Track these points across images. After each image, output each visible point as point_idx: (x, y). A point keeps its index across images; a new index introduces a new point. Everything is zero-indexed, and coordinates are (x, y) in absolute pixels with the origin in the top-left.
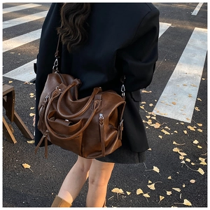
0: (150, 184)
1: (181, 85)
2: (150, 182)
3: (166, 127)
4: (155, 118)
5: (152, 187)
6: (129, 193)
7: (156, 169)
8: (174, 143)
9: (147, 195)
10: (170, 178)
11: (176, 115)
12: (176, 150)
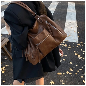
0: (71, 69)
1: (70, 28)
2: (70, 68)
3: (70, 46)
4: (64, 43)
5: (72, 70)
6: (64, 74)
7: (71, 63)
8: (74, 51)
9: (70, 74)
10: (77, 65)
11: (72, 40)
12: (76, 54)
